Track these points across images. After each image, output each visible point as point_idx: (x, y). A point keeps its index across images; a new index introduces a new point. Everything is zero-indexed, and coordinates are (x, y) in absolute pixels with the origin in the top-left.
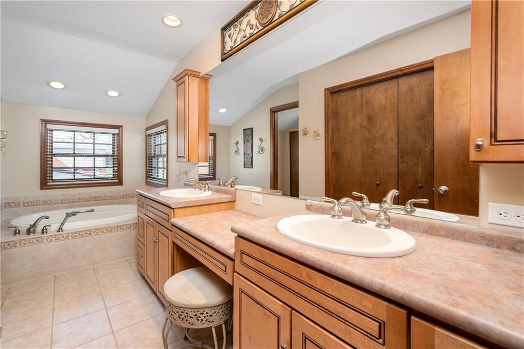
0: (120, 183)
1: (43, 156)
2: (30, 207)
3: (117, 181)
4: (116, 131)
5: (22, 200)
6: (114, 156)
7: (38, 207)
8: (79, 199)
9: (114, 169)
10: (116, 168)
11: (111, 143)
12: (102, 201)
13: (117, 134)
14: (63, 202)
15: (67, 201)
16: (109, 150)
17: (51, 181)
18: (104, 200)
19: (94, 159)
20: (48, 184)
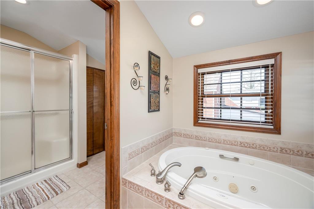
0: (277, 130)
1: (195, 98)
2: (188, 139)
3: (272, 127)
4: (271, 61)
5: (183, 132)
6: (268, 95)
7: (192, 140)
8: (224, 141)
9: (266, 112)
10: (270, 111)
11: (263, 78)
12: (249, 149)
13: (272, 66)
14: (210, 140)
15: (213, 140)
16: (259, 88)
17: (201, 119)
18: (253, 148)
19: (241, 99)
20: (199, 121)
